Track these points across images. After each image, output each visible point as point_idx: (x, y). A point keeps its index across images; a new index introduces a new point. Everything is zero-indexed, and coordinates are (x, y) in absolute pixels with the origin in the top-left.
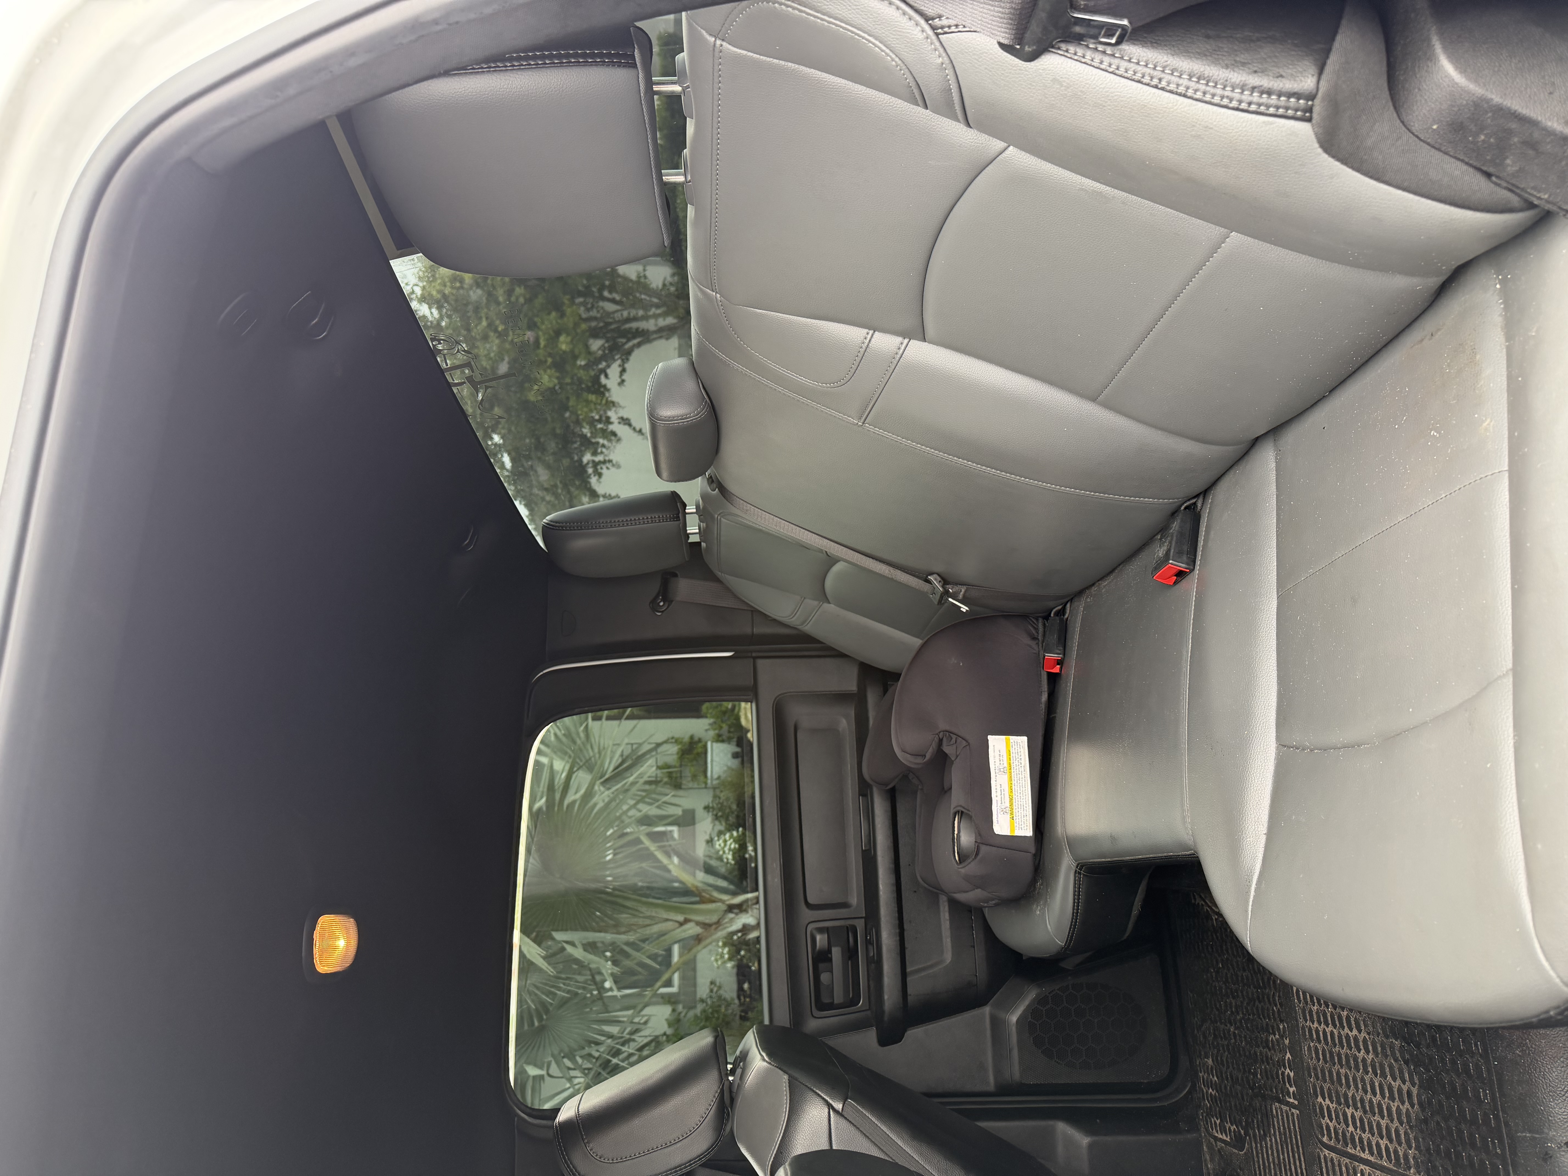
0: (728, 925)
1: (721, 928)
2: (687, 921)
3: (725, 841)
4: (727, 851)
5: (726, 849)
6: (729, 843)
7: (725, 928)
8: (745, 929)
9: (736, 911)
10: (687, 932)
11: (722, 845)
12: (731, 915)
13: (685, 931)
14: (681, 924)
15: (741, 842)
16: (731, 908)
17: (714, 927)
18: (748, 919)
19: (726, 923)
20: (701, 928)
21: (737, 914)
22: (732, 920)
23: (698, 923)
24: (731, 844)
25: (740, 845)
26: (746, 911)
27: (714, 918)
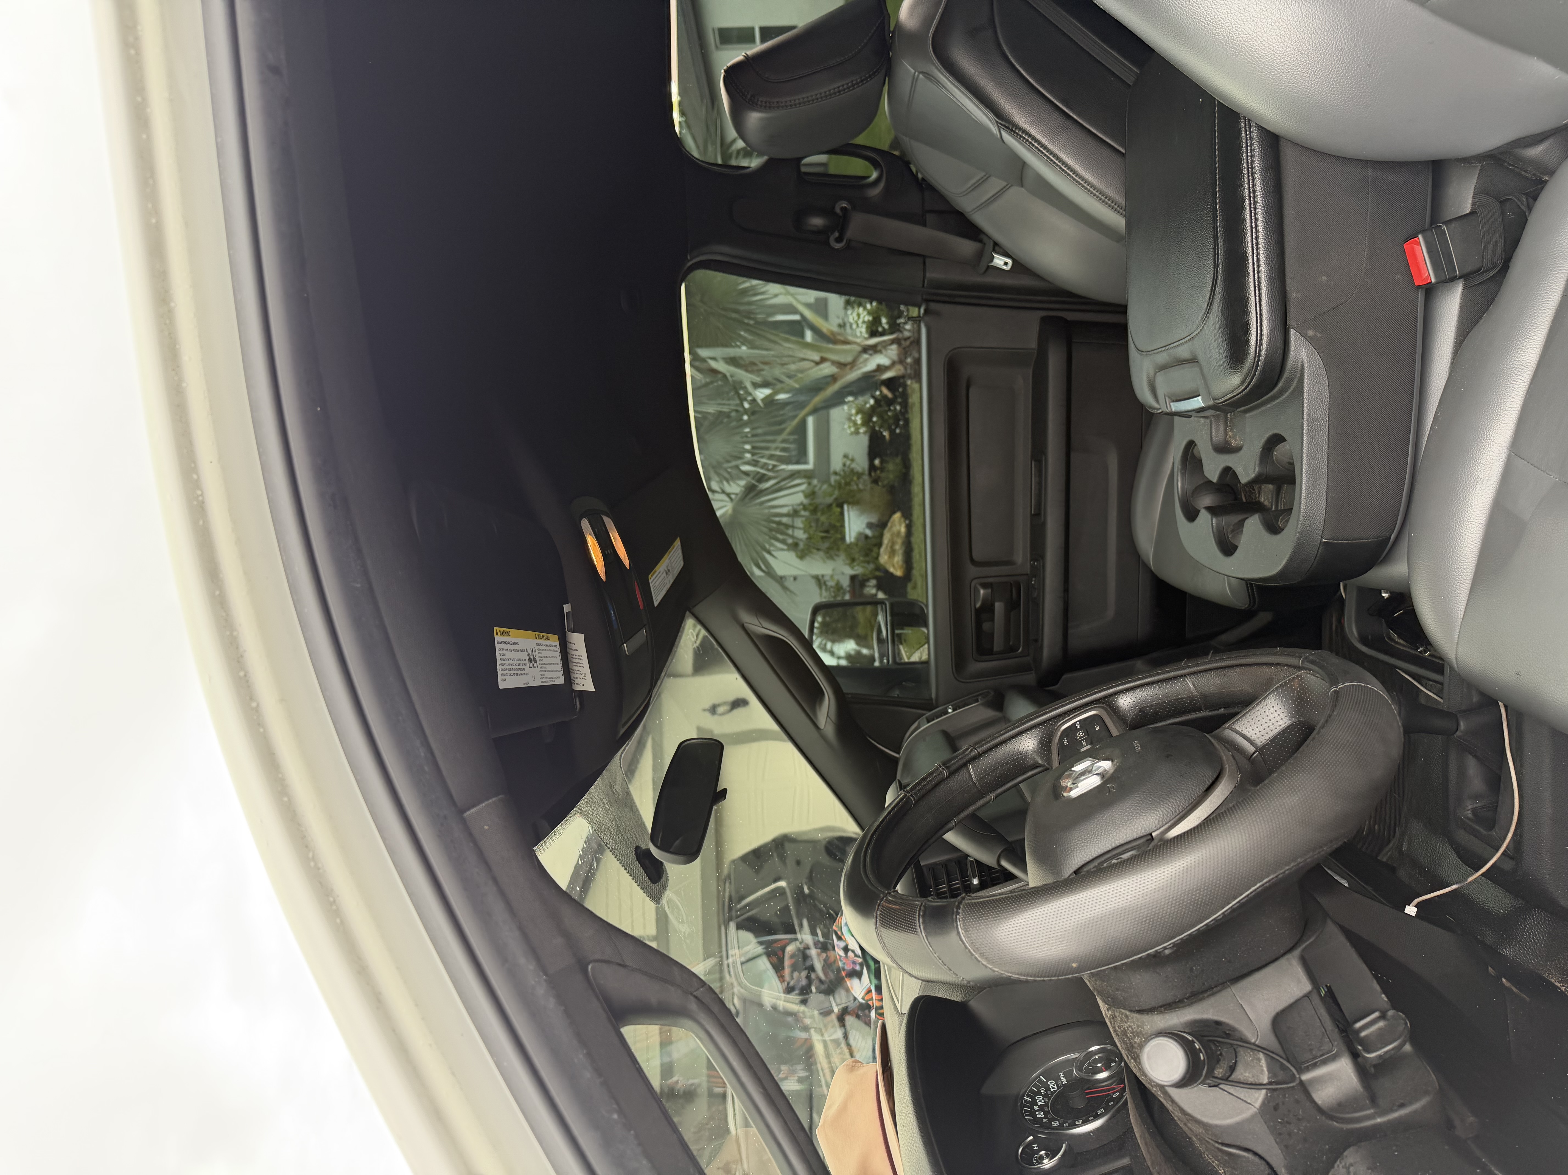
0: (861, 365)
1: (855, 368)
2: (823, 360)
3: (859, 315)
4: (860, 325)
5: (860, 322)
6: (862, 316)
7: (860, 368)
8: (880, 369)
9: (871, 352)
10: (823, 372)
11: (856, 318)
12: (866, 356)
13: (821, 370)
14: (817, 363)
15: (875, 315)
16: (865, 349)
17: (849, 367)
18: (882, 360)
19: (861, 363)
20: (837, 367)
21: (871, 355)
22: (866, 360)
23: (834, 363)
24: (864, 317)
25: (874, 319)
26: (880, 352)
27: (849, 359)
